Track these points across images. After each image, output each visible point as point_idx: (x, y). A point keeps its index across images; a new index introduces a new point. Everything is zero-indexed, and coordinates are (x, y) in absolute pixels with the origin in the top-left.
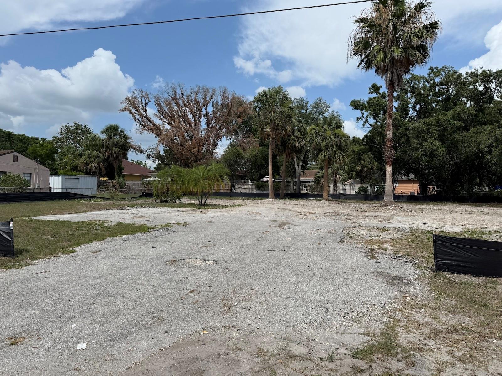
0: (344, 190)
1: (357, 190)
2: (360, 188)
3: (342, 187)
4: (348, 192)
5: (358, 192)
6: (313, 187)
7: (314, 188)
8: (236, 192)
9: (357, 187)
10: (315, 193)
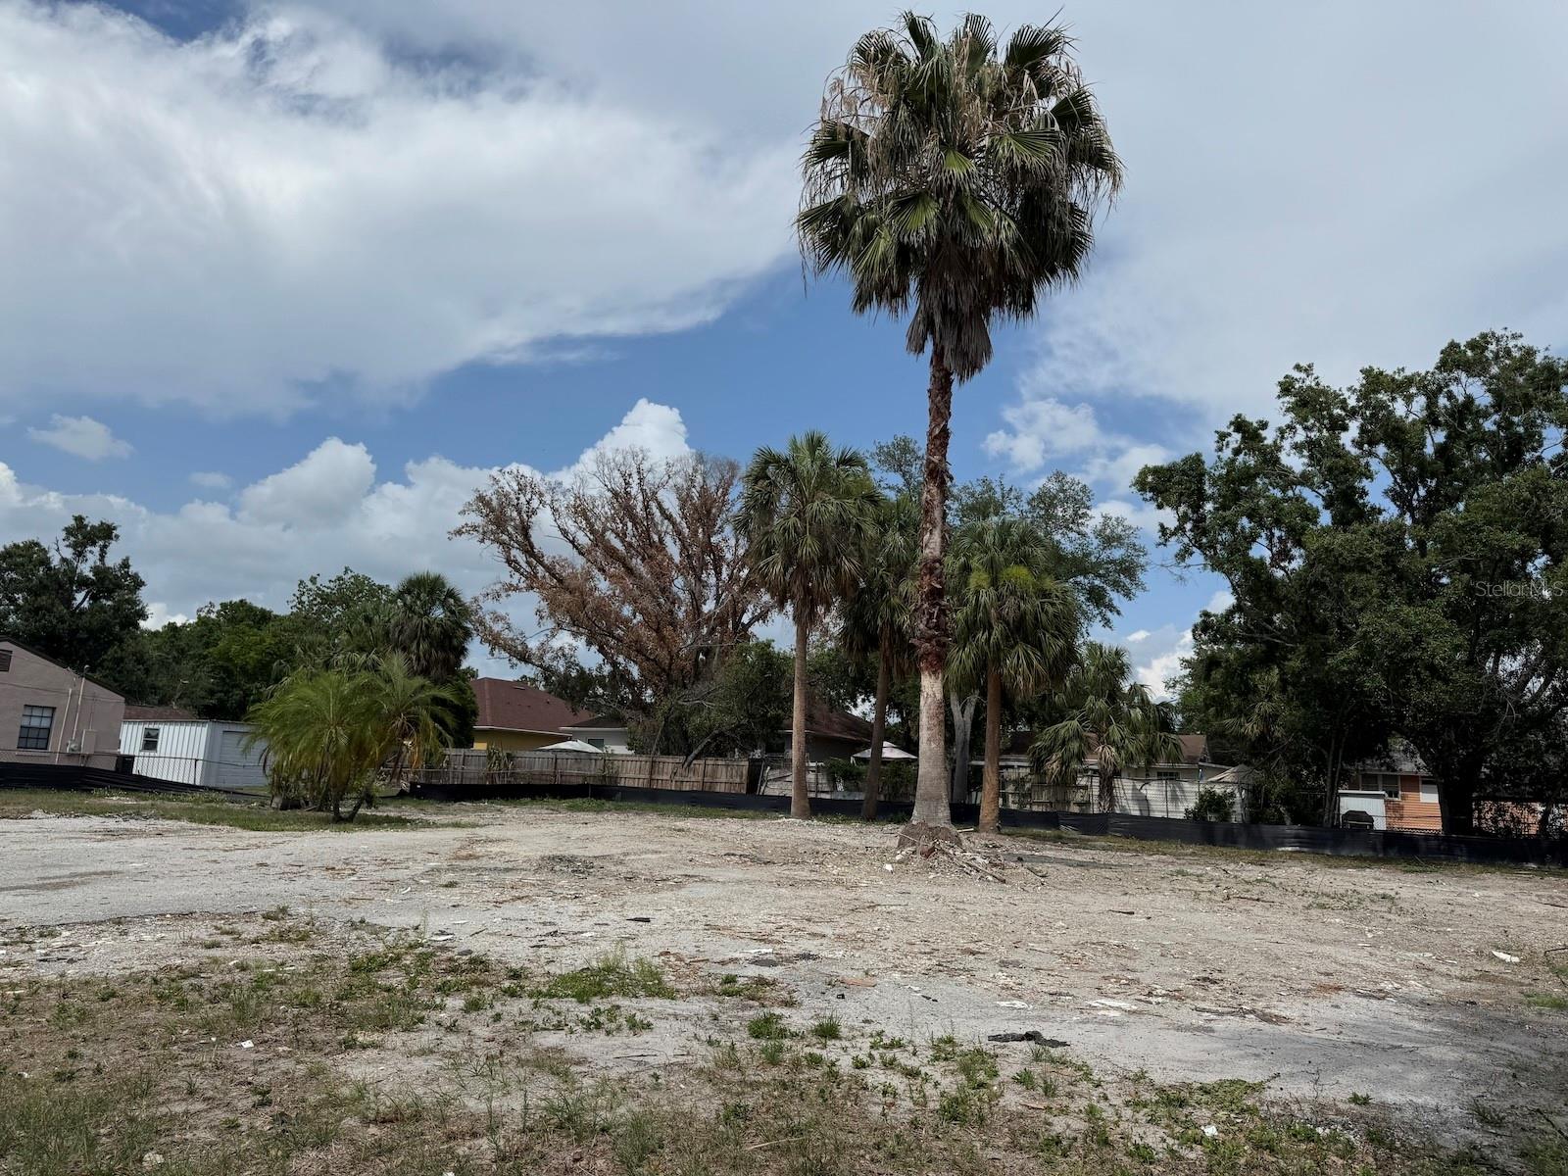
0: (1143, 801)
1: (1191, 804)
2: (1201, 797)
3: (1134, 789)
4: (1159, 810)
5: (1193, 812)
6: (1028, 786)
7: (1029, 789)
8: (769, 792)
9: (1191, 794)
10: (1035, 808)
